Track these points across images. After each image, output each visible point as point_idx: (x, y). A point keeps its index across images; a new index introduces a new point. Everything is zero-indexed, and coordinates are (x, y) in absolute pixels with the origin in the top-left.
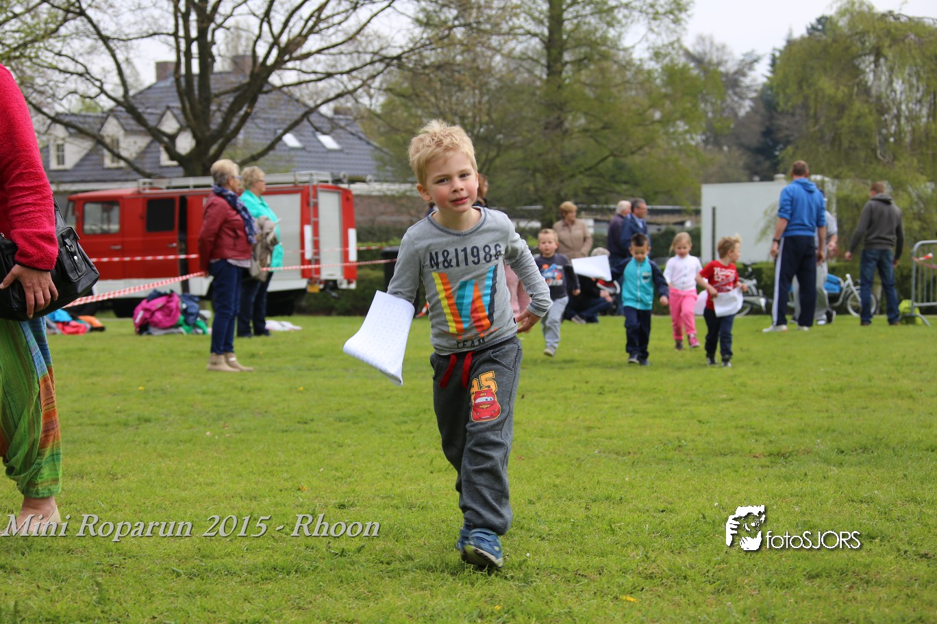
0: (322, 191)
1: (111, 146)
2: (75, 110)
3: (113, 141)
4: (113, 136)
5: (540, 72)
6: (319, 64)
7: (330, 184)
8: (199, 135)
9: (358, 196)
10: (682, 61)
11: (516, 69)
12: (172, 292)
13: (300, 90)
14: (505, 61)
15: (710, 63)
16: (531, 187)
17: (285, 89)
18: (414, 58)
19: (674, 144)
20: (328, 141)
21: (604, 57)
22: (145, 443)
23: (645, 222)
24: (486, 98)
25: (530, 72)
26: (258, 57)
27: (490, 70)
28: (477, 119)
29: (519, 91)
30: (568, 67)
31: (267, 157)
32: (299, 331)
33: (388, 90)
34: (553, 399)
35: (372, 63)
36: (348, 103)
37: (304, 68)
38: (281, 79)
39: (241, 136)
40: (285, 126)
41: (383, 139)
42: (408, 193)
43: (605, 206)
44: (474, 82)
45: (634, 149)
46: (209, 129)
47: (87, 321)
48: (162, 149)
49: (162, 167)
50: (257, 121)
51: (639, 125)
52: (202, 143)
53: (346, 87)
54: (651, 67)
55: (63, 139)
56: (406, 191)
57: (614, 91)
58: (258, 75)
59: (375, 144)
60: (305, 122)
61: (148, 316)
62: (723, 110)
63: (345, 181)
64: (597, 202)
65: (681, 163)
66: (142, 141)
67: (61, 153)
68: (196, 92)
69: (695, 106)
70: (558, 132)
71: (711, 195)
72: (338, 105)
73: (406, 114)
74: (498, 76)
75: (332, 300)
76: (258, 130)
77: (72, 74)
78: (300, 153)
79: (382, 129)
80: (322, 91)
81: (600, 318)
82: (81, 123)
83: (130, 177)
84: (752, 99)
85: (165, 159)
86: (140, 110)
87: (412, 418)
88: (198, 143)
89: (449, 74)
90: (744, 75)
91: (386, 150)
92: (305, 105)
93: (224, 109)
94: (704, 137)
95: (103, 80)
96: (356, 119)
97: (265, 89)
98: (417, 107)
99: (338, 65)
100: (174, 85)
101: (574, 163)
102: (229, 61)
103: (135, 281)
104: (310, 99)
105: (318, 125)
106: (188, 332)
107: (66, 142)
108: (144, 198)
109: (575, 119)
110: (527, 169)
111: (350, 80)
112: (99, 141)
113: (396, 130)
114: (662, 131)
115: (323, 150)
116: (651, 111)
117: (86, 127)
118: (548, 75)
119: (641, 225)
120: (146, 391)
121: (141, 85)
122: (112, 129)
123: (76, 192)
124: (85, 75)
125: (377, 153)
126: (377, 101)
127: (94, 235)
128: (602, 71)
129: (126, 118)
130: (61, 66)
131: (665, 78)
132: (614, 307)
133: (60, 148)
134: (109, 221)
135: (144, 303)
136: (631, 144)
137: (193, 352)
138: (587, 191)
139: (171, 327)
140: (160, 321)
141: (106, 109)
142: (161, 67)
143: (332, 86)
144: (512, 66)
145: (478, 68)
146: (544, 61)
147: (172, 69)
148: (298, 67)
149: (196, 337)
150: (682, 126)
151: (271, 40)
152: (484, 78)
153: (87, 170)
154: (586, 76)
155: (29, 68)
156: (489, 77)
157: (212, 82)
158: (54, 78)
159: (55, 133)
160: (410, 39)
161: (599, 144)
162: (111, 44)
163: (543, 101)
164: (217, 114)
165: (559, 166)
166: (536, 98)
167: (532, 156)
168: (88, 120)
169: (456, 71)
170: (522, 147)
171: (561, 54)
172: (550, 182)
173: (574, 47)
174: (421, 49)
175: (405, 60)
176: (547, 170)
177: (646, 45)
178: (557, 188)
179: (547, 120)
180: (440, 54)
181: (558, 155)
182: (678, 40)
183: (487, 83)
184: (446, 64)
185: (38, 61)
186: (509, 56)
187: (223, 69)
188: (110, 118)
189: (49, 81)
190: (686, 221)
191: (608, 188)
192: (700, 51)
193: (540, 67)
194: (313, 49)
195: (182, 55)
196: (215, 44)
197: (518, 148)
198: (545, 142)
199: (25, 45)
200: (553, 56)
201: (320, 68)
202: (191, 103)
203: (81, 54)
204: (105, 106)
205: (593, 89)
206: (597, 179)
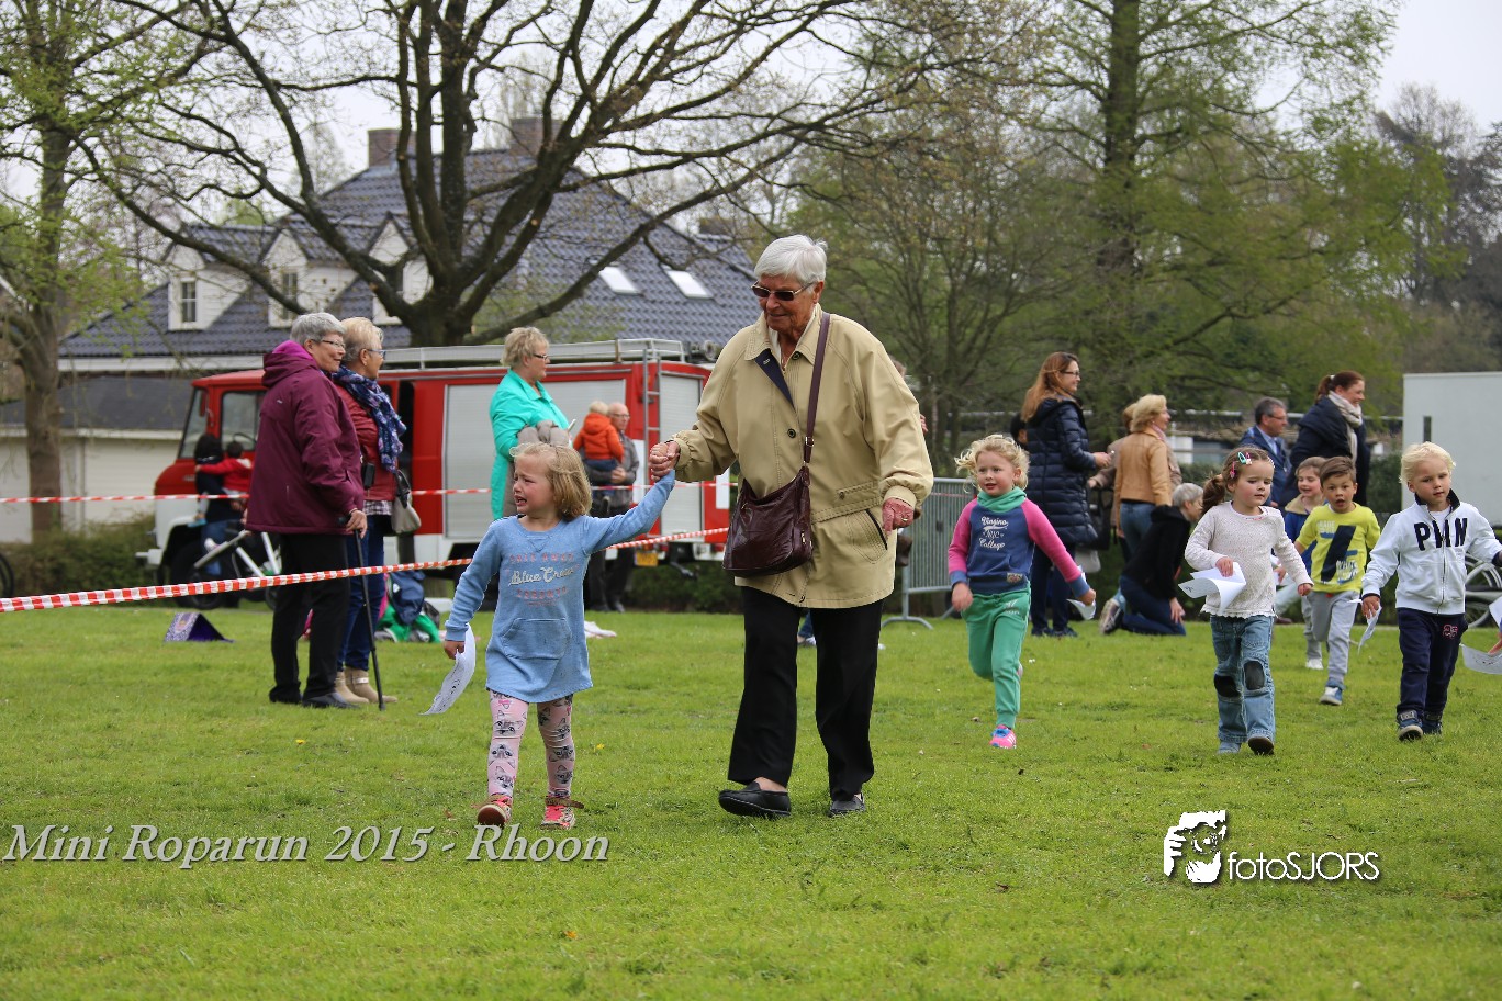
0: (667, 376)
1: (279, 289)
3: (285, 278)
4: (285, 267)
5: (1094, 155)
6: (673, 136)
7: (683, 362)
8: (441, 267)
10: (1366, 132)
11: (1046, 149)
13: (632, 186)
14: (1026, 134)
15: (1427, 140)
17: (605, 182)
19: (1351, 295)
20: (687, 283)
21: (1219, 127)
24: (986, 204)
26: (555, 121)
27: (996, 152)
28: (969, 243)
29: (1052, 189)
30: (1148, 146)
31: (567, 310)
33: (803, 187)
35: (765, 135)
36: (723, 210)
37: (641, 145)
38: (596, 164)
40: (604, 253)
43: (1213, 413)
44: (964, 173)
45: (1271, 304)
46: (459, 257)
48: (375, 296)
50: (549, 242)
51: (1283, 258)
52: (444, 284)
53: (716, 181)
54: (1307, 148)
55: (193, 273)
57: (1234, 191)
58: (553, 155)
60: (640, 246)
62: (1453, 231)
64: (1200, 404)
65: (1364, 332)
66: (340, 279)
67: (189, 300)
68: (438, 189)
69: (1395, 221)
70: (1124, 269)
71: (1423, 394)
72: (708, 214)
74: (1010, 163)
75: (683, 582)
76: (555, 261)
77: (209, 151)
78: (634, 304)
82: (226, 243)
85: (378, 313)
86: (334, 221)
88: (439, 282)
89: (914, 158)
90: (1496, 165)
92: (647, 215)
93: (489, 219)
94: (1413, 283)
95: (267, 165)
96: (736, 240)
97: (569, 179)
98: (855, 221)
99: (713, 139)
100: (398, 173)
101: (1158, 330)
102: (508, 132)
104: (651, 202)
105: (665, 251)
107: (198, 278)
109: (1161, 245)
112: (258, 277)
114: (1326, 270)
115: (677, 298)
116: (1307, 232)
117: (236, 249)
118: (1106, 161)
120: (309, 747)
121: (344, 171)
122: (285, 256)
123: (211, 372)
124: (234, 153)
126: (783, 208)
128: (1213, 153)
129: (311, 236)
130: (190, 137)
131: (1334, 168)
133: (188, 290)
136: (1265, 294)
138: (1179, 384)
141: (273, 218)
142: (376, 137)
144: (1040, 143)
145: (970, 146)
146: (1100, 135)
147: (395, 139)
148: (629, 143)
150: (1365, 261)
151: (579, 91)
152: (983, 166)
153: (237, 332)
154: (1183, 163)
155: (129, 138)
156: (993, 164)
157: (468, 168)
158: (177, 160)
159: (177, 262)
160: (841, 91)
161: (1204, 293)
162: (283, 96)
163: (1098, 212)
164: (477, 228)
165: (1124, 334)
166: (1084, 204)
167: (1073, 316)
168: (238, 237)
169: (930, 152)
170: (1054, 297)
171: (1133, 122)
172: (1107, 364)
173: (1161, 109)
174: (862, 110)
175: (831, 131)
176: (1101, 343)
177: (1298, 105)
178: (1119, 376)
179: (1102, 248)
180: (900, 120)
181: (1122, 314)
182: (1361, 97)
183: (988, 176)
184: (909, 137)
185: (147, 127)
186: (1034, 124)
187: (494, 145)
188: (281, 236)
189: (166, 165)
190: (1375, 443)
191: (1221, 380)
192: (1410, 118)
193: (1092, 146)
194: (659, 109)
195: (413, 116)
196: (476, 97)
197: (1046, 298)
198: (1099, 288)
199: (124, 99)
200: (1118, 125)
201: (673, 145)
202: (426, 208)
203: (228, 116)
204: (270, 213)
205: (1196, 188)
206: (1197, 360)
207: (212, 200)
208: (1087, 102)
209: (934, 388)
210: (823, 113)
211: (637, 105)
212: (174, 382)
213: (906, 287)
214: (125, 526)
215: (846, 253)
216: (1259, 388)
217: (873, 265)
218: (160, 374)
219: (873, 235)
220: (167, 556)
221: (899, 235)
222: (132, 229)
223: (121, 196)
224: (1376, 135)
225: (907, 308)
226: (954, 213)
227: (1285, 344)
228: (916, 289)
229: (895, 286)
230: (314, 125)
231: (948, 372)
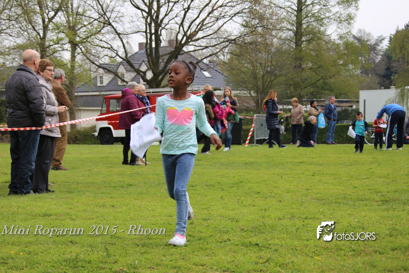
1: (120, 77)
3: (122, 74)
4: (121, 72)
5: (293, 45)
6: (203, 43)
8: (155, 72)
10: (351, 39)
11: (283, 44)
13: (195, 53)
14: (278, 41)
15: (364, 40)
16: (289, 92)
17: (189, 53)
18: (241, 40)
19: (348, 74)
20: (206, 74)
21: (319, 39)
23: (335, 106)
24: (270, 56)
25: (289, 45)
26: (178, 40)
27: (272, 44)
28: (267, 64)
29: (284, 53)
30: (304, 43)
33: (231, 53)
35: (224, 42)
36: (214, 58)
37: (197, 45)
38: (187, 49)
41: (228, 72)
42: (238, 95)
43: (319, 99)
44: (265, 49)
45: (331, 76)
46: (158, 70)
48: (140, 78)
51: (333, 66)
52: (156, 75)
53: (213, 52)
54: (338, 42)
55: (102, 74)
56: (238, 94)
57: (323, 52)
58: (178, 47)
59: (225, 75)
62: (369, 60)
64: (316, 98)
65: (351, 82)
66: (133, 74)
67: (101, 80)
68: (154, 55)
69: (357, 58)
70: (300, 69)
71: (364, 95)
72: (211, 59)
73: (237, 63)
74: (275, 47)
77: (106, 48)
79: (228, 69)
80: (204, 53)
82: (110, 67)
84: (381, 55)
86: (132, 62)
88: (154, 75)
89: (254, 46)
90: (378, 45)
92: (197, 59)
93: (165, 61)
94: (361, 71)
95: (118, 51)
96: (217, 65)
97: (182, 52)
98: (242, 60)
99: (211, 43)
100: (145, 52)
101: (307, 82)
102: (167, 42)
104: (199, 57)
105: (202, 67)
109: (307, 64)
110: (287, 84)
111: (215, 49)
112: (116, 74)
113: (233, 69)
114: (343, 69)
115: (204, 77)
116: (339, 60)
117: (111, 69)
118: (296, 46)
119: (333, 107)
120: (131, 174)
121: (133, 52)
122: (121, 70)
123: (107, 95)
124: (111, 48)
125: (226, 78)
126: (226, 57)
127: (113, 112)
128: (318, 44)
129: (127, 65)
130: (102, 45)
131: (344, 47)
133: (101, 78)
136: (330, 74)
138: (312, 94)
142: (140, 45)
143: (208, 52)
145: (267, 44)
146: (294, 41)
147: (144, 45)
148: (194, 44)
150: (351, 66)
151: (183, 33)
152: (269, 47)
153: (112, 86)
154: (312, 46)
155: (89, 46)
156: (272, 47)
157: (160, 50)
158: (99, 50)
159: (99, 72)
160: (239, 32)
161: (317, 74)
162: (121, 36)
163: (294, 57)
164: (162, 63)
165: (300, 83)
166: (291, 55)
167: (289, 79)
168: (112, 66)
169: (258, 45)
170: (285, 75)
171: (301, 38)
172: (296, 90)
173: (307, 35)
174: (244, 36)
175: (237, 41)
176: (295, 85)
177: (336, 33)
178: (299, 92)
179: (295, 65)
180: (251, 38)
181: (299, 79)
182: (350, 31)
183: (270, 50)
184: (254, 42)
185: (93, 43)
186: (280, 38)
187: (165, 45)
188: (120, 66)
189: (97, 51)
190: (353, 105)
191: (320, 92)
192: (360, 36)
193: (292, 43)
194: (200, 37)
195: (148, 40)
196: (161, 35)
197: (283, 76)
198: (294, 73)
199: (88, 37)
200: (298, 38)
201: (203, 45)
202: (151, 59)
203: (110, 41)
204: (119, 61)
205: (315, 51)
206: (316, 88)
207: (106, 59)
208: (291, 34)
209: (260, 95)
210: (235, 37)
211: (196, 36)
212: (99, 97)
213: (253, 74)
214: (89, 128)
215: (241, 67)
216: (329, 94)
217: (246, 69)
218: (96, 95)
219: (246, 63)
220: (99, 134)
221: (252, 63)
222: (89, 65)
223: (88, 58)
224: (353, 39)
225: (254, 78)
226: (263, 58)
227: (334, 85)
228: (255, 74)
229: (251, 74)
230: (127, 42)
231: (262, 92)
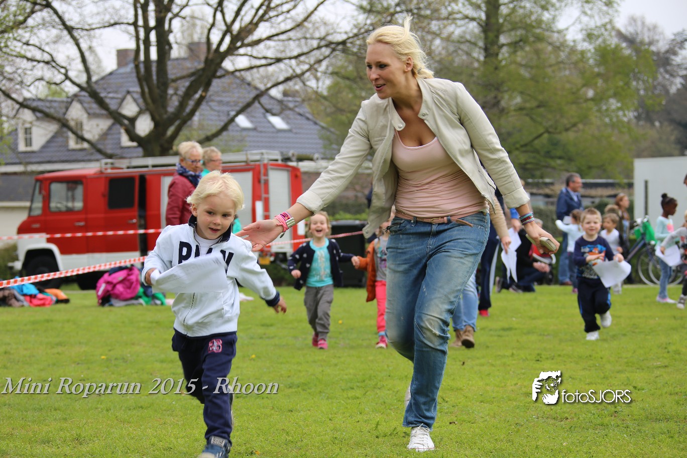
0: (272, 169)
1: (74, 129)
2: (42, 96)
3: (77, 124)
4: (77, 119)
5: (479, 55)
6: (269, 50)
7: (280, 162)
8: (157, 117)
9: (306, 173)
10: (613, 41)
11: (455, 51)
12: (132, 265)
13: (252, 75)
14: (445, 44)
15: (642, 43)
17: (237, 74)
18: (358, 42)
19: (607, 120)
20: (278, 122)
21: (539, 39)
22: (107, 410)
23: (579, 194)
25: (468, 54)
26: (212, 44)
30: (505, 50)
31: (220, 137)
32: (250, 301)
33: (333, 73)
34: (493, 365)
35: (319, 48)
36: (296, 86)
37: (255, 54)
38: (233, 64)
39: (196, 118)
40: (238, 108)
41: (329, 119)
43: (541, 181)
45: (568, 126)
46: (166, 112)
47: (53, 293)
48: (123, 131)
49: (122, 148)
50: (212, 104)
51: (574, 103)
52: (160, 125)
53: (294, 71)
54: (584, 48)
55: (31, 123)
57: (549, 71)
58: (212, 60)
59: (322, 124)
60: (256, 104)
61: (110, 288)
62: (655, 88)
63: (294, 159)
64: (533, 177)
65: (613, 139)
66: (104, 124)
67: (28, 136)
68: (155, 77)
69: (627, 84)
71: (643, 169)
72: (287, 88)
73: (350, 96)
74: (437, 58)
75: (282, 272)
76: (212, 113)
77: (39, 62)
78: (252, 133)
79: (329, 110)
80: (272, 75)
81: (536, 287)
82: (48, 107)
83: (93, 157)
84: (683, 77)
85: (125, 141)
86: (102, 95)
87: (358, 384)
88: (157, 124)
90: (675, 54)
91: (332, 130)
92: (256, 88)
93: (181, 92)
94: (636, 114)
95: (68, 68)
96: (303, 101)
97: (218, 74)
98: (362, 89)
99: (287, 51)
100: (134, 70)
102: (185, 48)
103: (97, 256)
104: (261, 83)
105: (268, 107)
106: (147, 303)
107: (33, 125)
108: (106, 178)
109: (511, 98)
111: (298, 65)
112: (64, 124)
113: (341, 111)
114: (595, 108)
115: (273, 130)
116: (584, 89)
117: (52, 111)
118: (485, 57)
119: (575, 199)
120: (108, 360)
121: (103, 71)
122: (76, 113)
123: (42, 172)
124: (51, 62)
125: (324, 132)
126: (323, 83)
127: (59, 213)
128: (537, 52)
129: (89, 103)
130: (29, 55)
131: (598, 58)
132: (550, 276)
133: (28, 131)
134: (73, 199)
135: (106, 276)
136: (565, 121)
137: (152, 322)
139: (132, 298)
140: (121, 293)
141: (70, 94)
142: (122, 54)
143: (281, 70)
144: (451, 49)
146: (481, 44)
147: (132, 56)
148: (249, 53)
149: (154, 307)
150: (614, 103)
151: (224, 28)
153: (54, 152)
154: (522, 57)
157: (169, 67)
158: (22, 67)
159: (23, 117)
160: (354, 25)
161: (535, 122)
162: (75, 34)
164: (174, 98)
166: (474, 79)
168: (54, 104)
171: (497, 37)
173: (510, 31)
175: (349, 45)
177: (580, 26)
182: (611, 22)
185: (7, 50)
186: (449, 39)
188: (74, 103)
189: (18, 69)
191: (543, 164)
192: (632, 31)
193: (477, 50)
194: (264, 36)
195: (141, 43)
196: (172, 32)
200: (490, 39)
201: (270, 54)
202: (149, 88)
203: (47, 44)
204: (69, 92)
205: (529, 70)
206: (532, 155)
210: (345, 36)
211: (252, 34)
212: (23, 178)
216: (564, 168)
218: (15, 173)
220: (24, 265)
224: (617, 41)
227: (575, 146)
230: (90, 48)
